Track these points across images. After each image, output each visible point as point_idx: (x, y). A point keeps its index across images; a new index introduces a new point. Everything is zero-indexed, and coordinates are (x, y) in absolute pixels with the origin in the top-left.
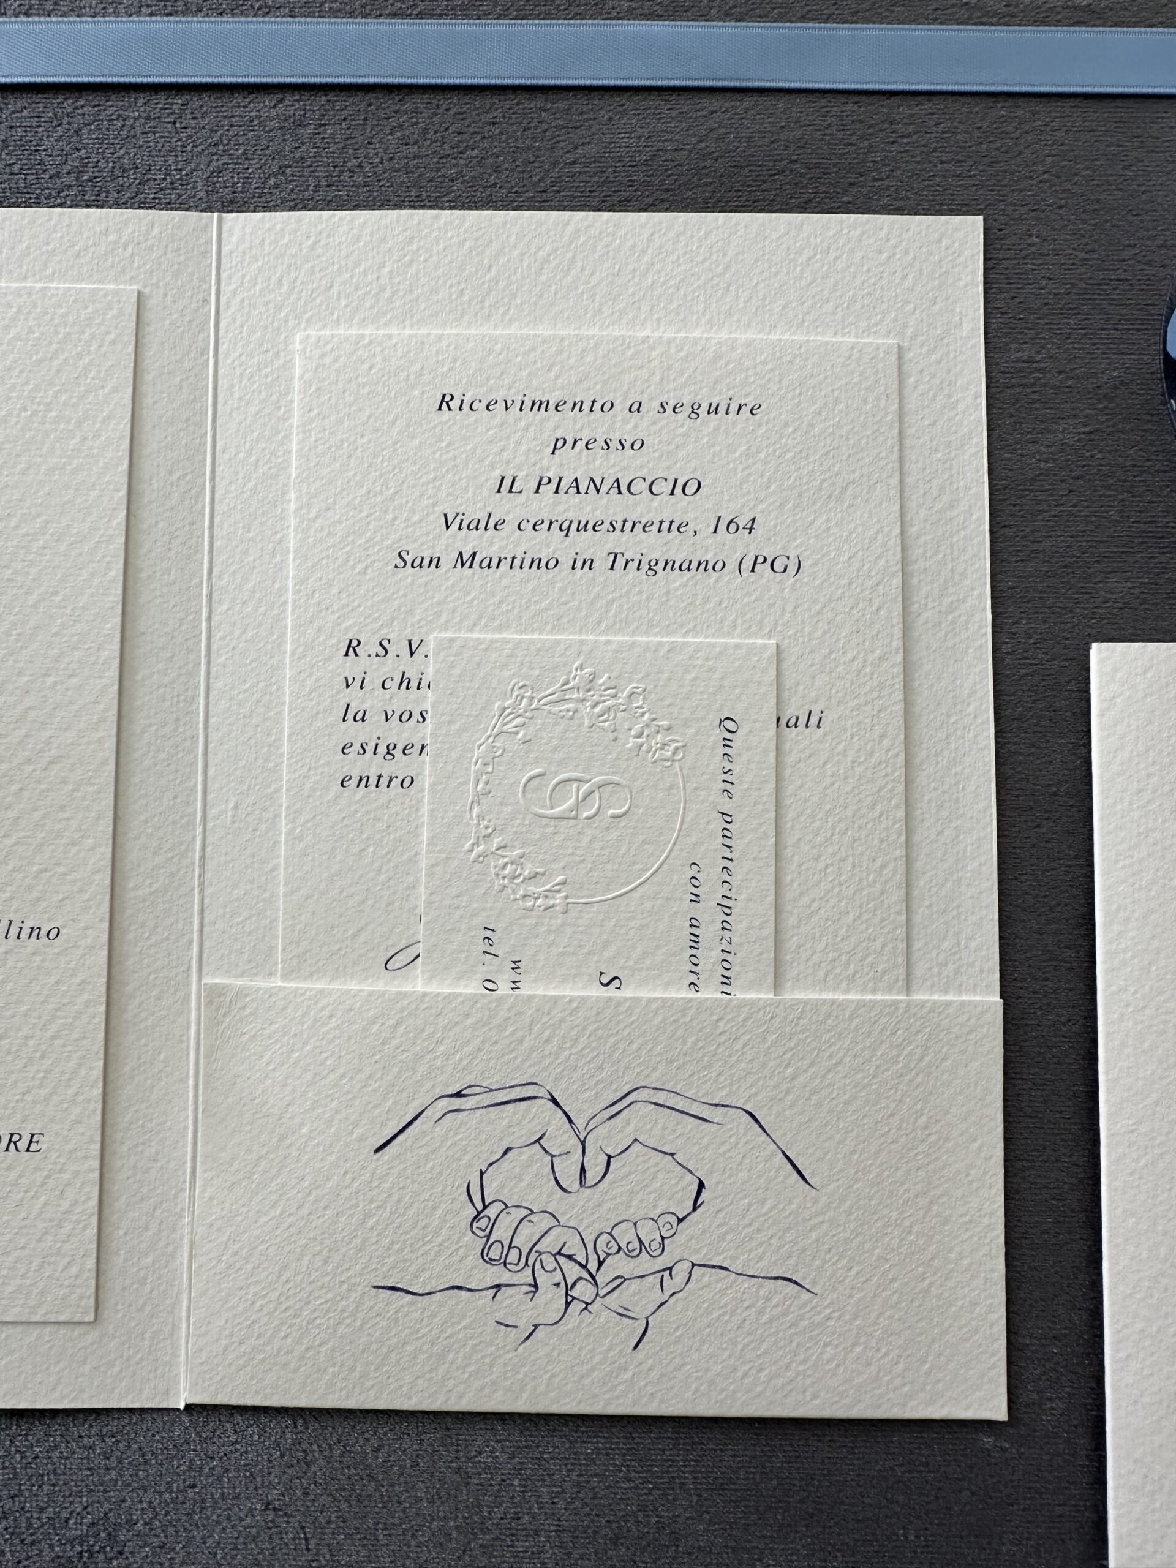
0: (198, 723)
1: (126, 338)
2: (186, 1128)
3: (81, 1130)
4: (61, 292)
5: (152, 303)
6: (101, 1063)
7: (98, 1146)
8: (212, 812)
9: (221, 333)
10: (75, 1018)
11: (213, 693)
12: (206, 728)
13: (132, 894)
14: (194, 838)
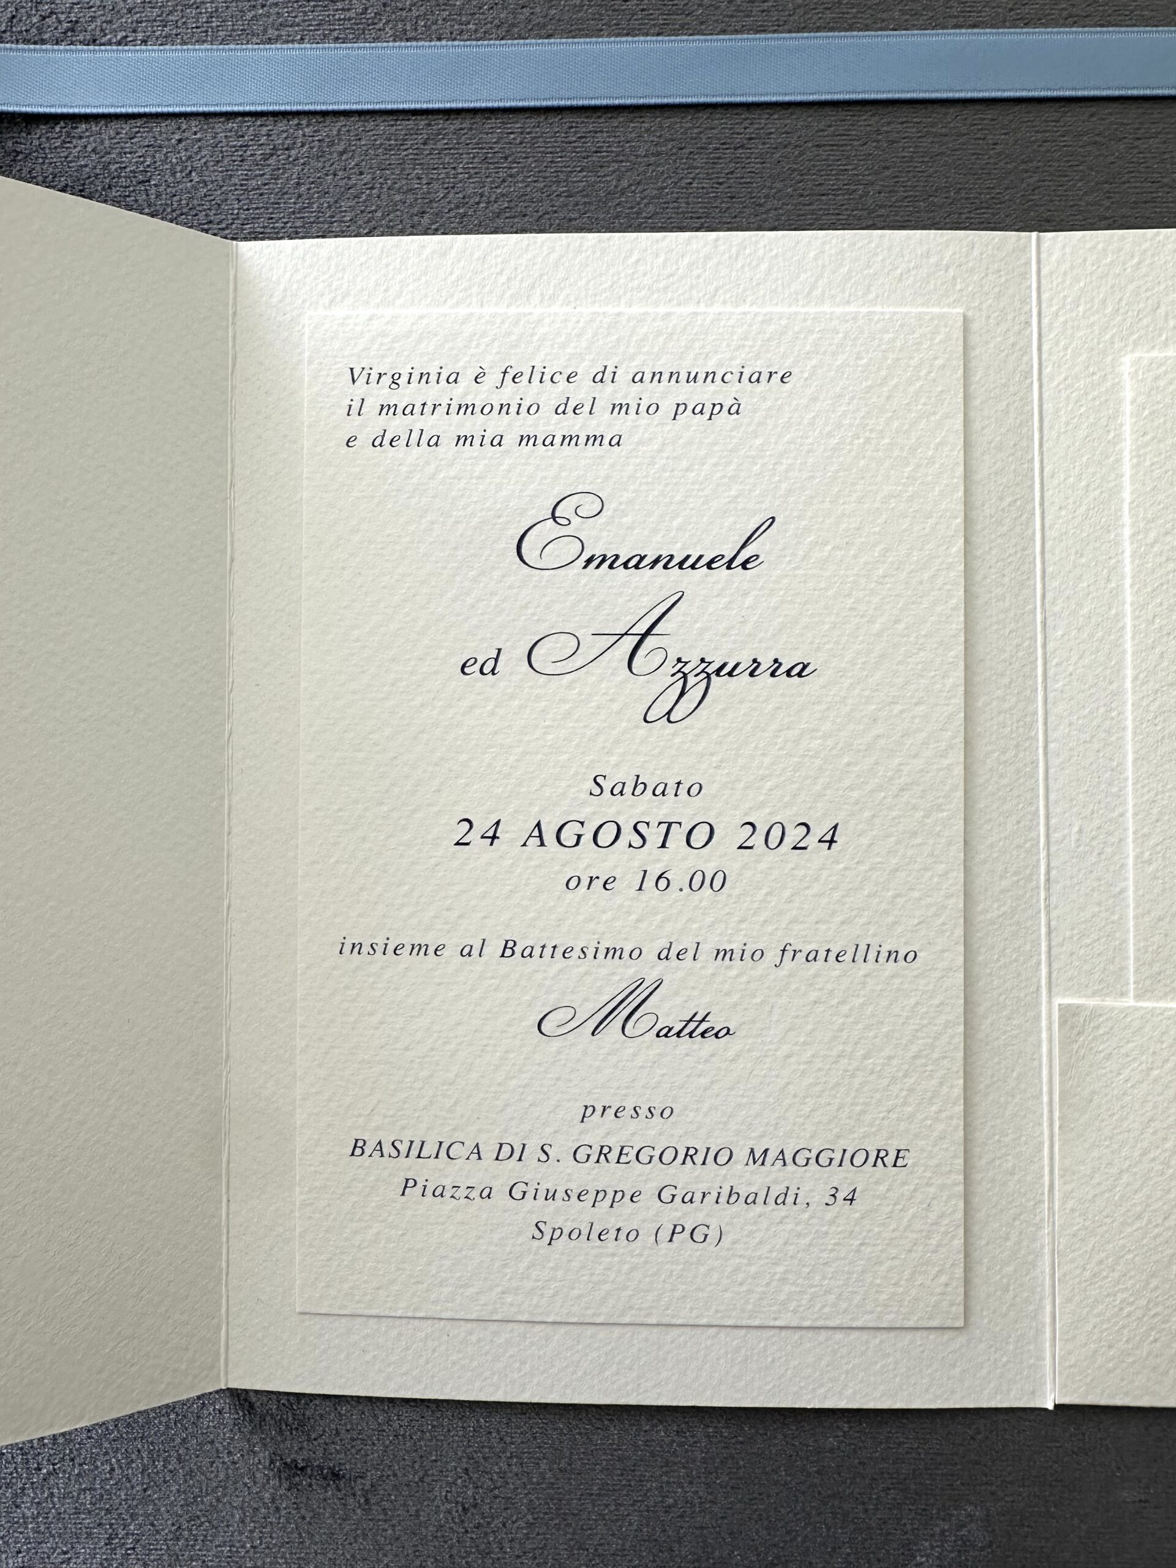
0: (1037, 748)
1: (954, 363)
2: (1042, 1143)
3: (945, 1146)
4: (887, 317)
5: (975, 326)
6: (961, 1081)
7: (961, 1161)
8: (1055, 836)
9: (1044, 356)
10: (936, 1038)
11: (1051, 719)
12: (1046, 753)
13: (981, 918)
14: (1038, 861)
